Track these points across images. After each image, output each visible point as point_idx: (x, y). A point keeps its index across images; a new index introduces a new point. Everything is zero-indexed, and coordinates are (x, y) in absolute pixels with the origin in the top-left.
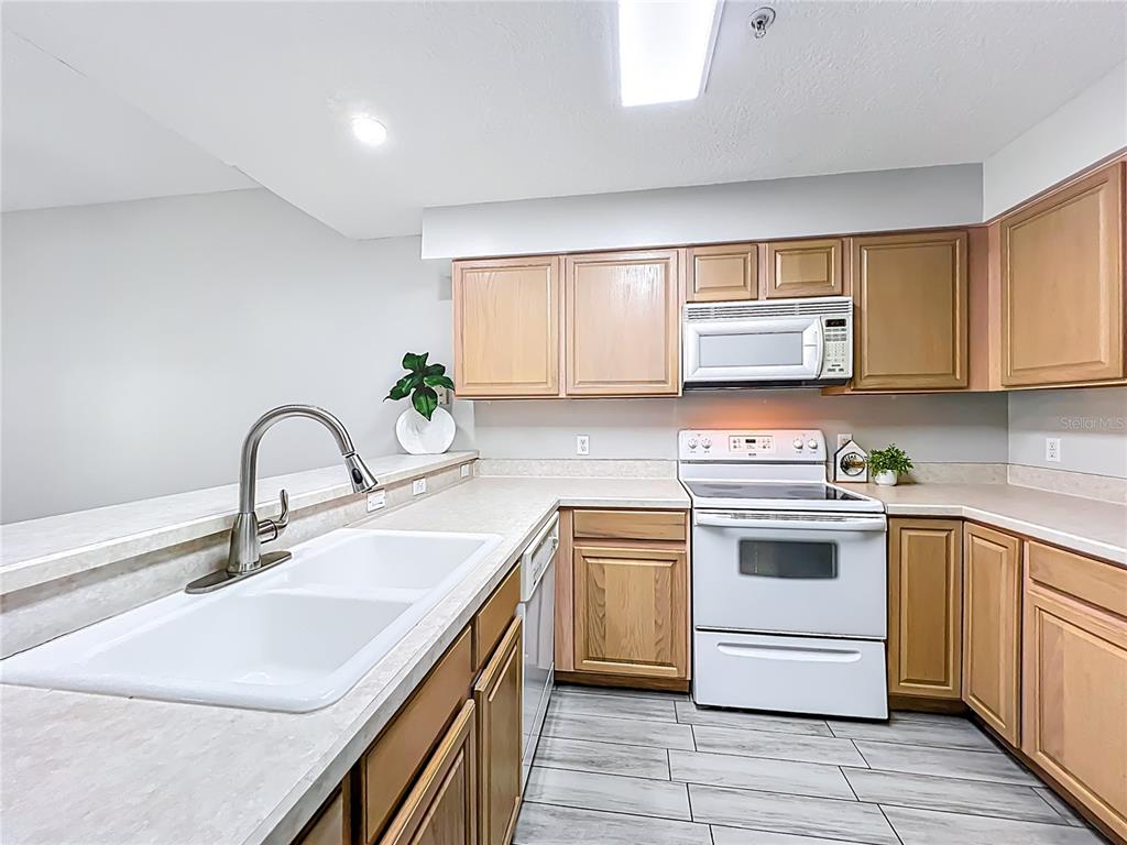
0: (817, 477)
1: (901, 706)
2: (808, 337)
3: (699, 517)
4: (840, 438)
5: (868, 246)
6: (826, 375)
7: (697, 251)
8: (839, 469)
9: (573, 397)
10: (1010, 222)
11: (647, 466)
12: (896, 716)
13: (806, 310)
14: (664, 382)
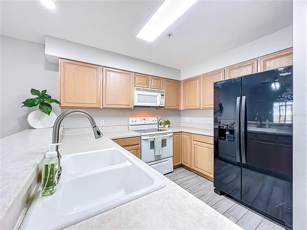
0: (156, 127)
1: (175, 167)
2: (158, 98)
3: (143, 138)
4: (159, 119)
5: (167, 81)
6: (161, 106)
7: (137, 74)
8: (159, 125)
9: (104, 108)
10: (185, 81)
11: (121, 127)
12: (175, 170)
13: (158, 92)
14: (129, 105)
